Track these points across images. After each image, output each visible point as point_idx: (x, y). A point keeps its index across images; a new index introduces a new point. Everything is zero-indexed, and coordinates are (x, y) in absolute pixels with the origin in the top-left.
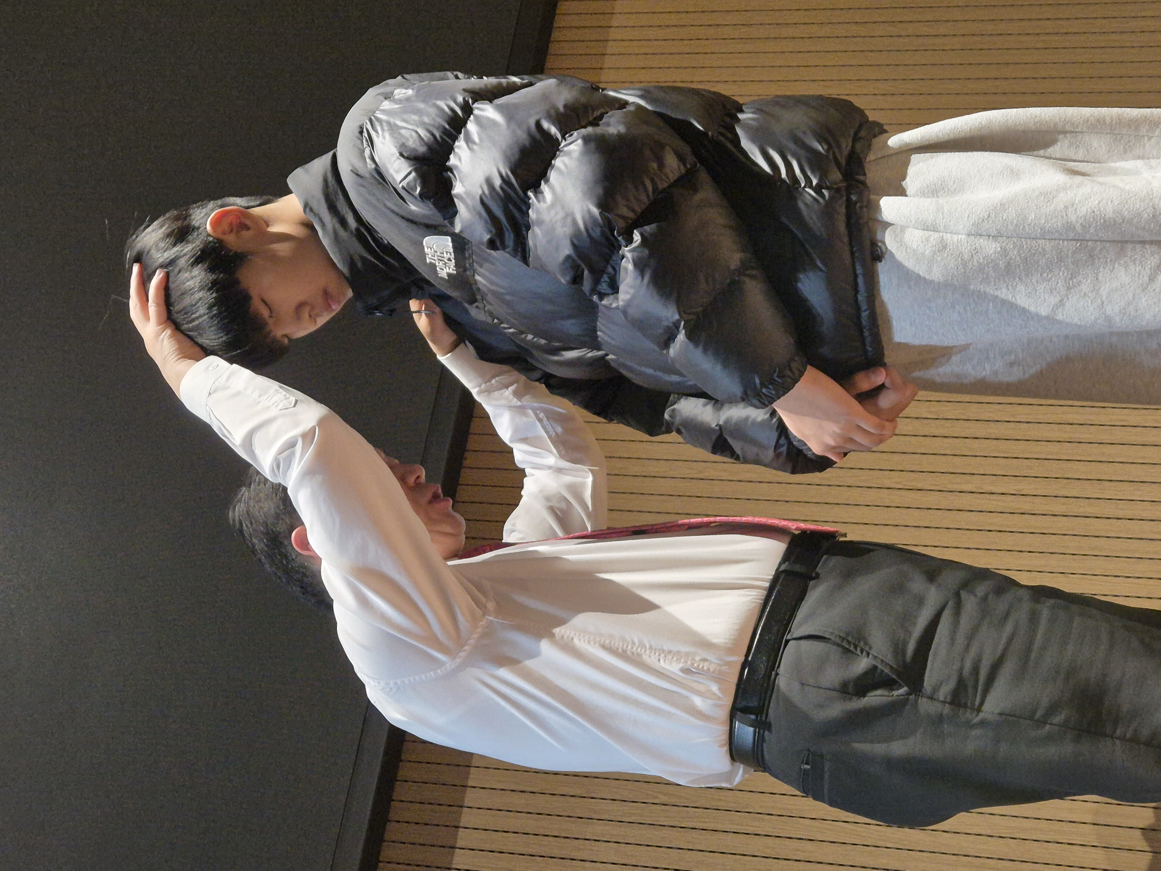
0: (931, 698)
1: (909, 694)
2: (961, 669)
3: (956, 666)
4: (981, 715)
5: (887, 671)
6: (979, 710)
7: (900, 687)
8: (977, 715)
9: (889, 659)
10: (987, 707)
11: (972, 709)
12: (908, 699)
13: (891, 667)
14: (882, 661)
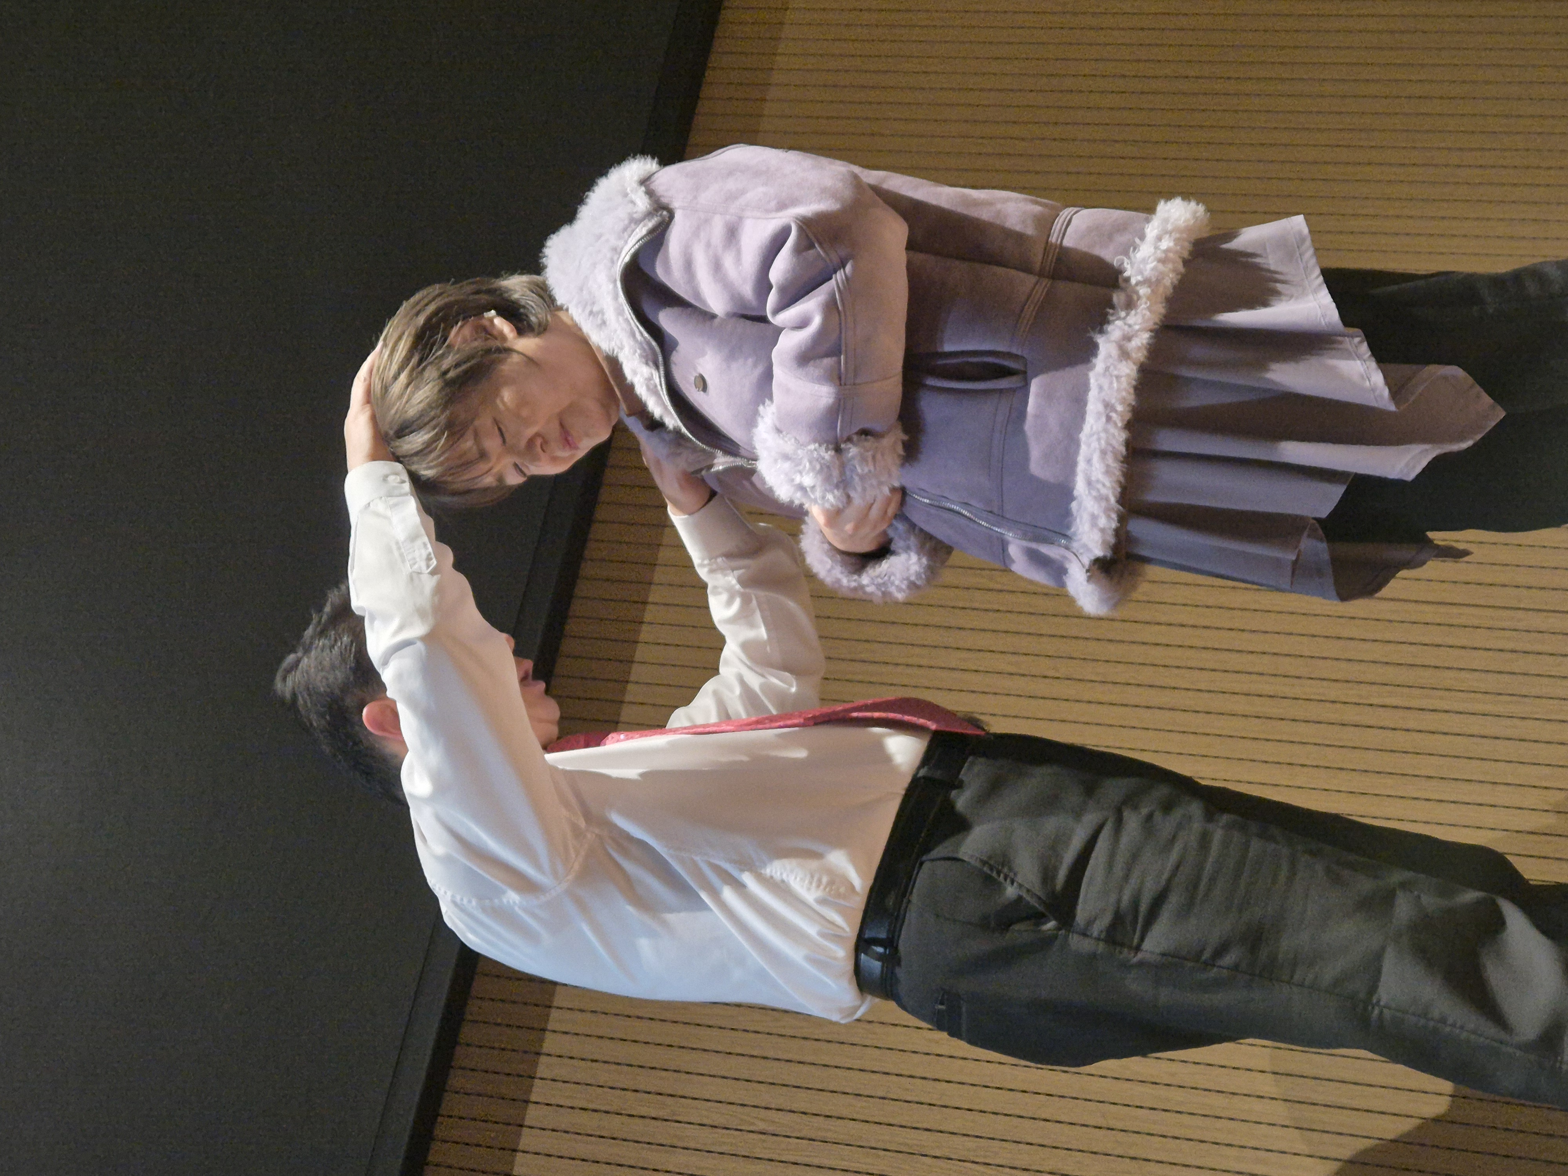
0: (1084, 934)
1: (1059, 929)
2: (1119, 901)
3: (1113, 898)
4: (1140, 956)
5: (1033, 902)
6: (1138, 948)
7: (1050, 921)
8: (1136, 953)
9: (1037, 889)
10: (1147, 945)
11: (1130, 947)
12: (1057, 935)
13: (1040, 898)
14: (1028, 891)
